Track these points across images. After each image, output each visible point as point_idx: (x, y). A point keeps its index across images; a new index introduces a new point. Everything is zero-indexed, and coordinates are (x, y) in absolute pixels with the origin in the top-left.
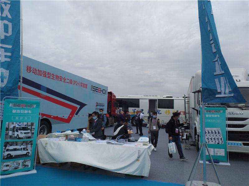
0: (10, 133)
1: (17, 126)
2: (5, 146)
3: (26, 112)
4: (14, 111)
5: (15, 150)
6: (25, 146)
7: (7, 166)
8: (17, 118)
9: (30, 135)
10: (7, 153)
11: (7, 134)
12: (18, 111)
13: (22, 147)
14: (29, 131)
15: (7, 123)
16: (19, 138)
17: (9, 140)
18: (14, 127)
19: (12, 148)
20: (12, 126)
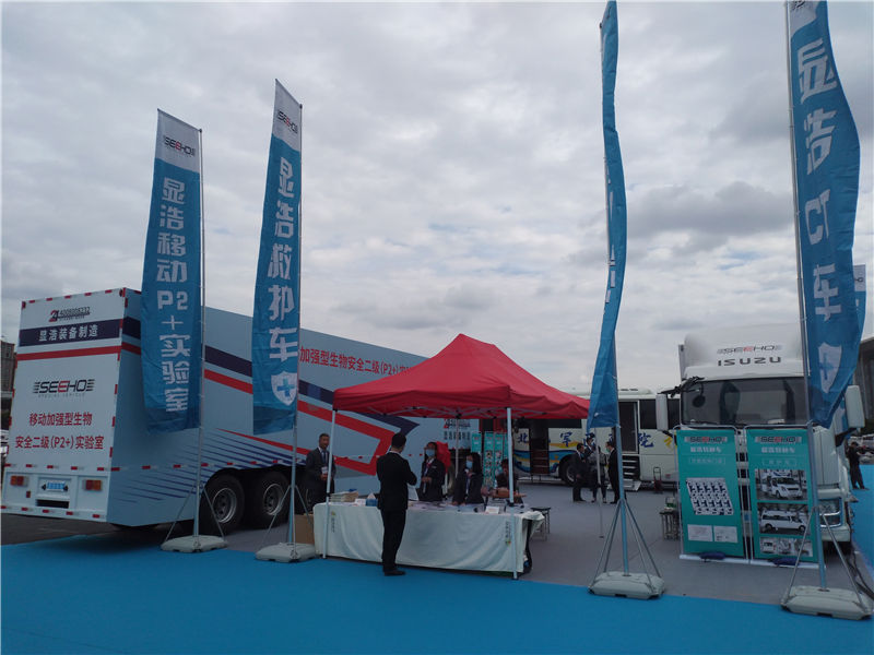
0: (764, 488)
1: (774, 476)
2: (761, 510)
3: (785, 450)
4: (764, 450)
5: (777, 518)
6: (794, 514)
7: (769, 544)
8: (771, 462)
9: (799, 493)
10: (764, 522)
11: (759, 490)
12: (772, 450)
13: (789, 514)
14: (796, 486)
15: (756, 470)
16: (781, 498)
17: (764, 500)
18: (769, 477)
19: (771, 513)
20: (765, 476)
